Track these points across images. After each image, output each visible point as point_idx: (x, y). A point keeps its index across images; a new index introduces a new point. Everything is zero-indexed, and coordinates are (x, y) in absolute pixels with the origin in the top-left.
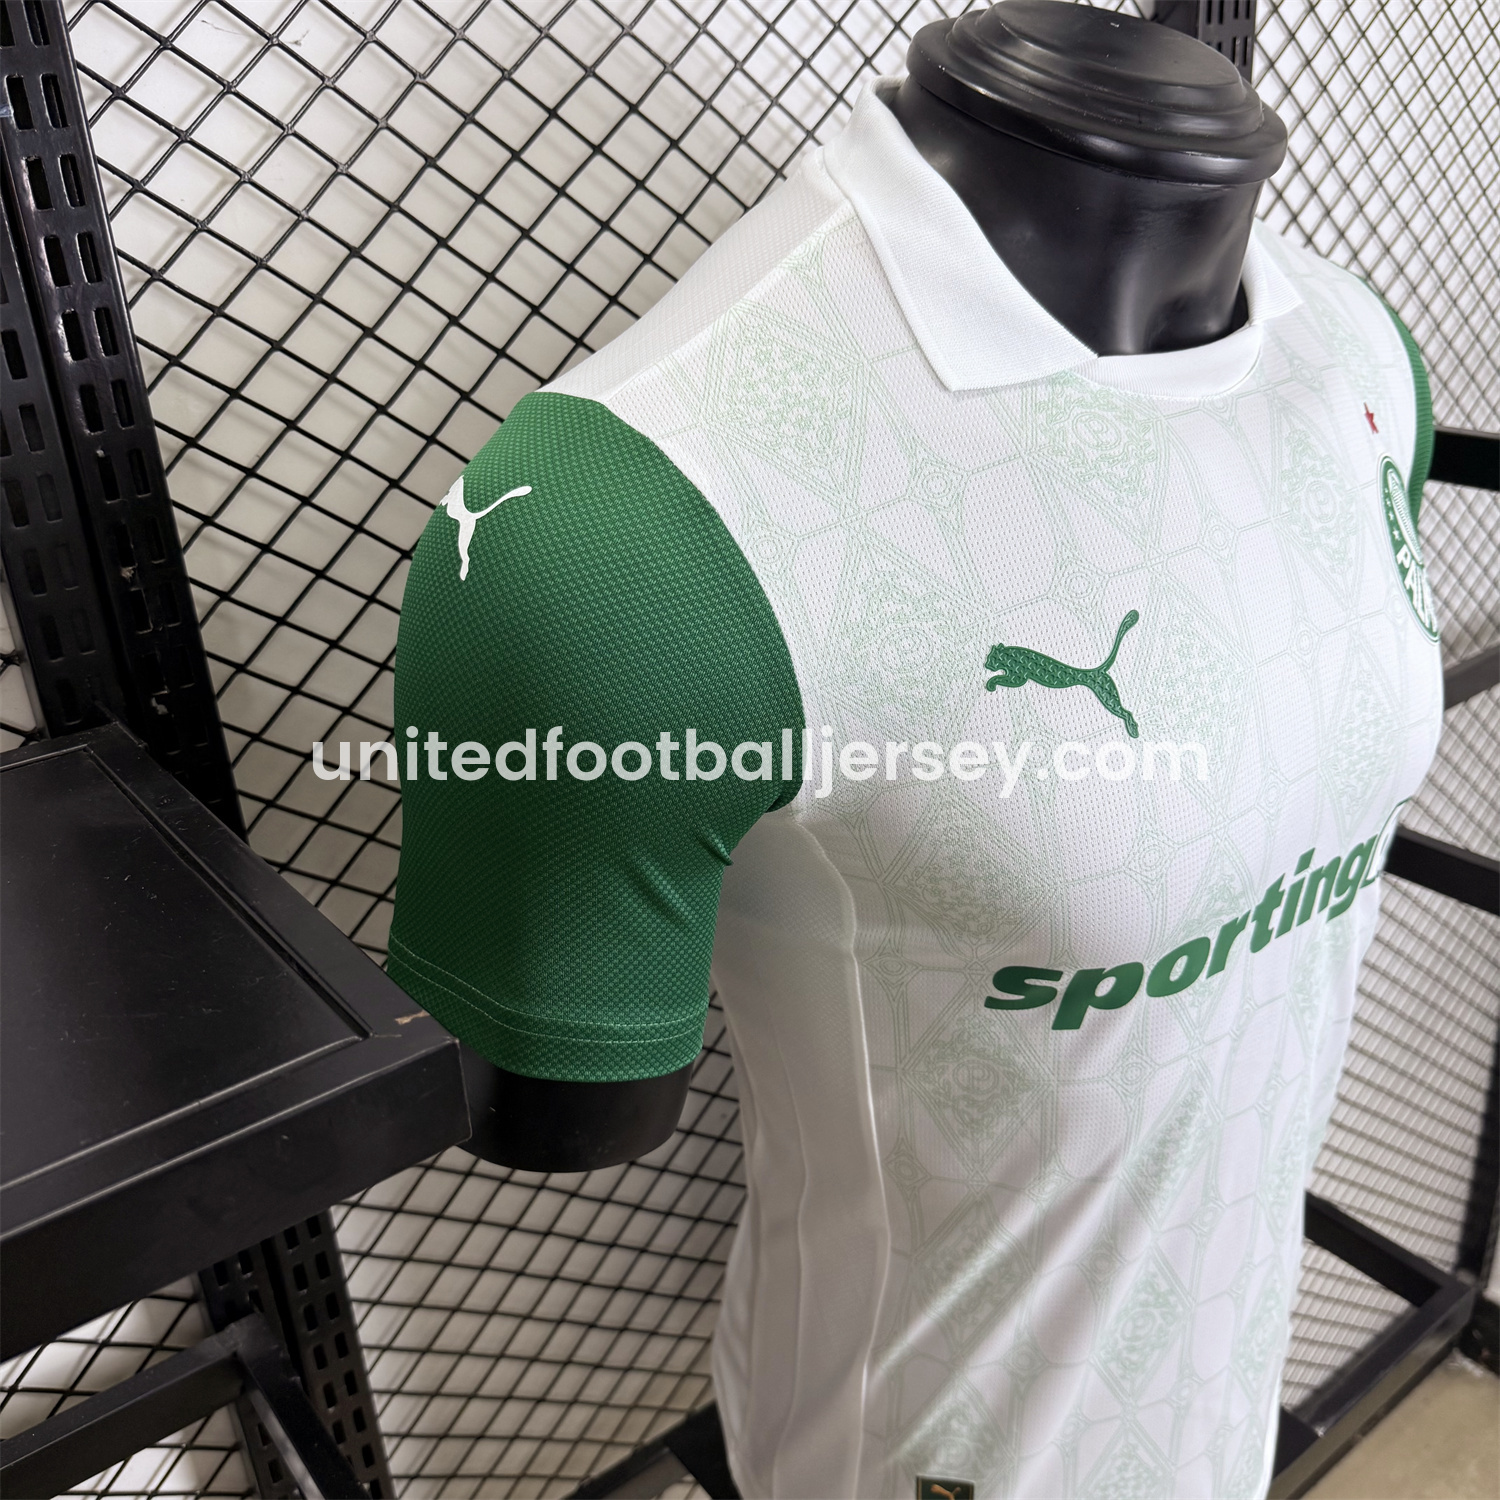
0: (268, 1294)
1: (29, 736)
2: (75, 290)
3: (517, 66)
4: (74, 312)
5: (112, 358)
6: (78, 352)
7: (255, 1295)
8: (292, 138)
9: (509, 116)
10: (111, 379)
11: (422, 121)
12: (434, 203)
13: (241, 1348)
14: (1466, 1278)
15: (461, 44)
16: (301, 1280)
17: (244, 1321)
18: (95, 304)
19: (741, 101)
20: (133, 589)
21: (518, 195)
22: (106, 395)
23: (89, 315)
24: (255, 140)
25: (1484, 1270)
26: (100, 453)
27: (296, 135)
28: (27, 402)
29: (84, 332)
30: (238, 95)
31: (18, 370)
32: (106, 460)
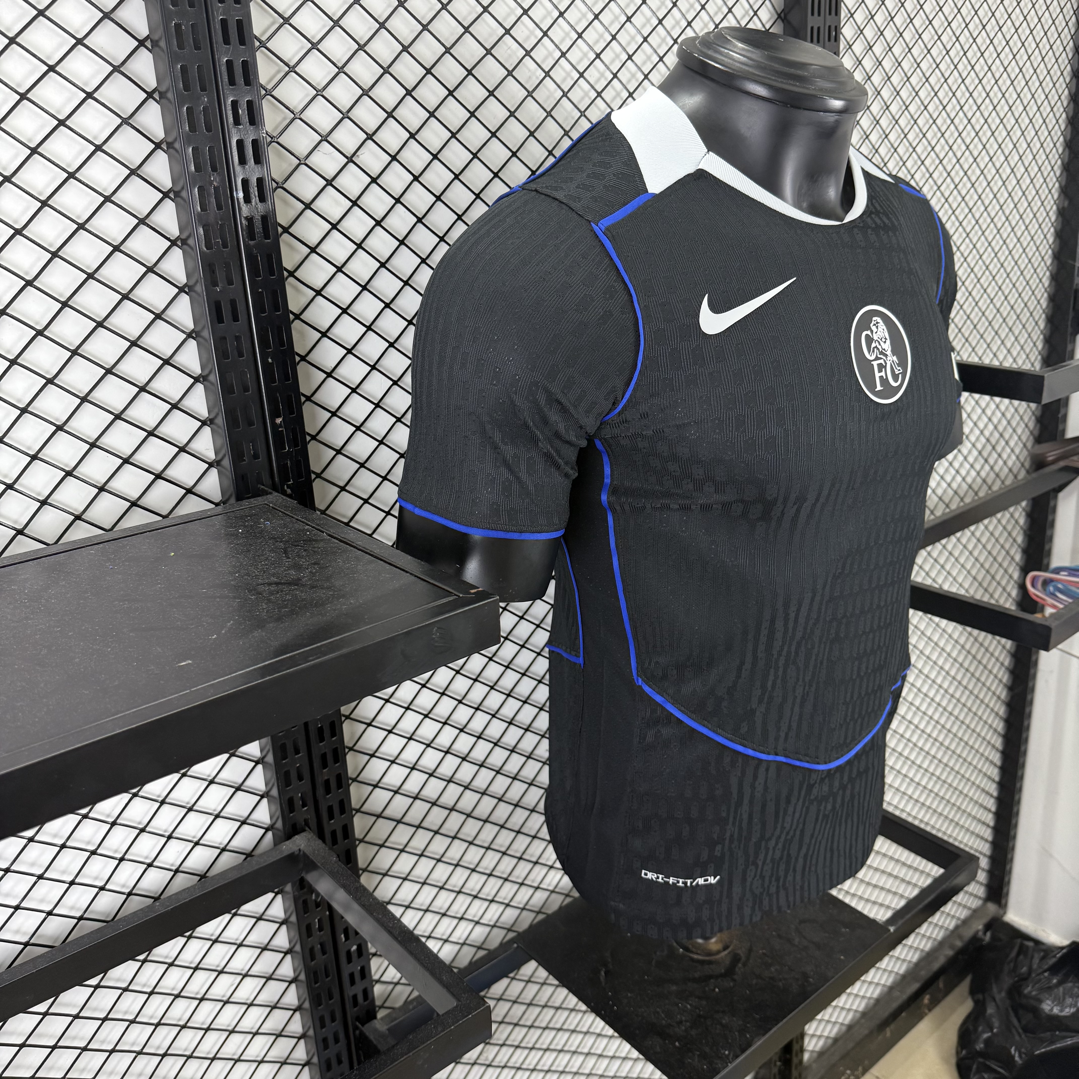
0: (313, 823)
1: (217, 505)
3: (461, 172)
7: (306, 823)
8: (356, 207)
10: (276, 323)
13: (302, 847)
14: (992, 908)
15: (436, 162)
16: (331, 817)
17: (303, 834)
20: (280, 429)
25: (1003, 902)
26: (270, 359)
27: (358, 206)
30: (333, 186)
31: (236, 319)
32: (272, 363)
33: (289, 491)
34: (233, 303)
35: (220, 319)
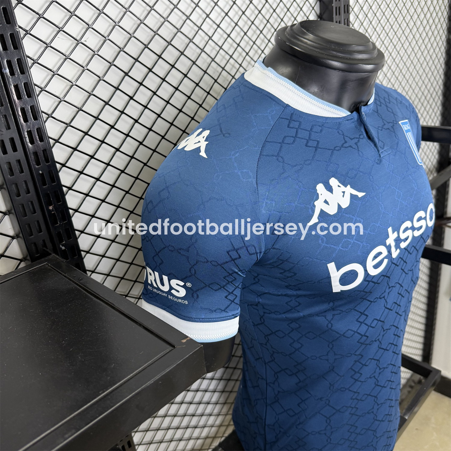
1: (21, 261)
2: (30, 123)
3: (149, 43)
4: (30, 130)
5: (42, 143)
6: (32, 142)
8: (86, 70)
9: (148, 58)
10: (42, 149)
11: (123, 62)
12: (128, 86)
15: (133, 38)
18: (36, 127)
19: (211, 48)
20: (53, 212)
21: (152, 82)
22: (41, 155)
23: (34, 131)
24: (75, 72)
26: (41, 172)
27: (88, 70)
28: (18, 159)
29: (33, 136)
30: (70, 59)
31: (15, 149)
32: (42, 174)
33: (63, 248)
34: (12, 140)
35: (5, 152)
